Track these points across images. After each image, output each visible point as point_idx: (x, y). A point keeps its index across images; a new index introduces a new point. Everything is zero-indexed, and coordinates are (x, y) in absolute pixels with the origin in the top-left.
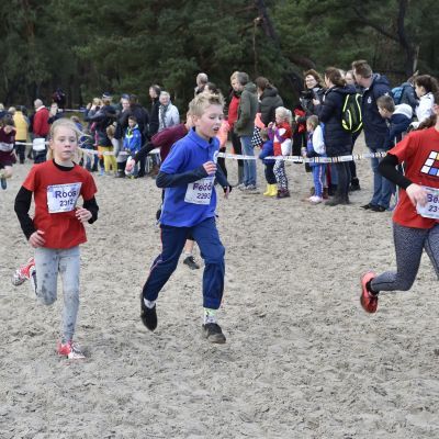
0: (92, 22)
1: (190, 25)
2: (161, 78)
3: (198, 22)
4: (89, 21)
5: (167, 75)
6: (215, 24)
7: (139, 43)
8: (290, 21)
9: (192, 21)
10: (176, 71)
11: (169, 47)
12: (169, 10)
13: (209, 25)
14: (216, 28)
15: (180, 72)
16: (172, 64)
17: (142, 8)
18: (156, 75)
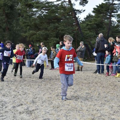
0: (29, 26)
1: (58, 28)
2: (49, 43)
3: (60, 28)
4: (28, 26)
5: (51, 42)
6: (65, 29)
7: (43, 33)
8: (84, 30)
9: (58, 27)
10: (53, 41)
11: (52, 35)
12: (52, 24)
13: (63, 28)
14: (66, 29)
15: (55, 42)
16: (52, 39)
17: (44, 23)
18: (47, 42)
